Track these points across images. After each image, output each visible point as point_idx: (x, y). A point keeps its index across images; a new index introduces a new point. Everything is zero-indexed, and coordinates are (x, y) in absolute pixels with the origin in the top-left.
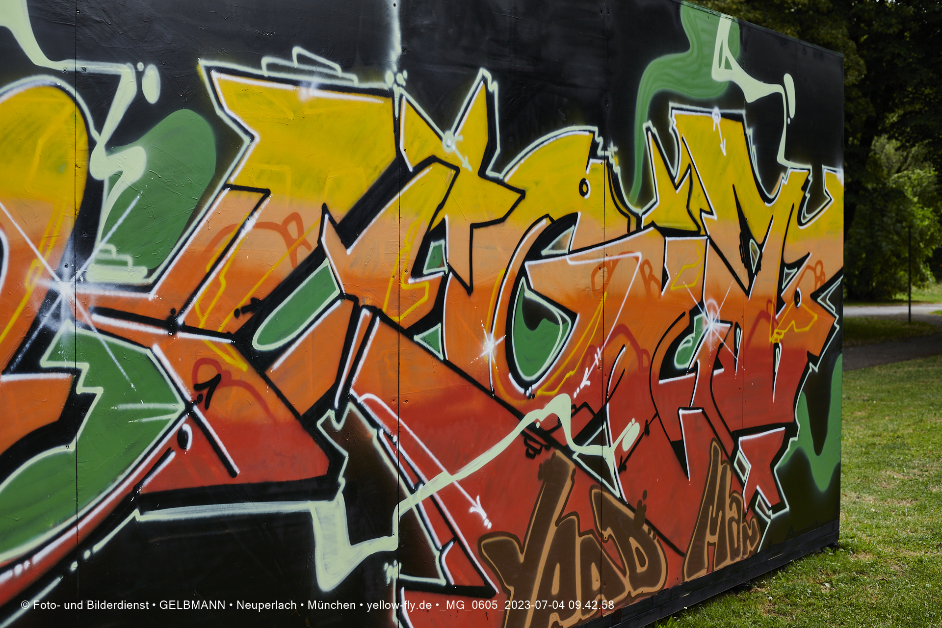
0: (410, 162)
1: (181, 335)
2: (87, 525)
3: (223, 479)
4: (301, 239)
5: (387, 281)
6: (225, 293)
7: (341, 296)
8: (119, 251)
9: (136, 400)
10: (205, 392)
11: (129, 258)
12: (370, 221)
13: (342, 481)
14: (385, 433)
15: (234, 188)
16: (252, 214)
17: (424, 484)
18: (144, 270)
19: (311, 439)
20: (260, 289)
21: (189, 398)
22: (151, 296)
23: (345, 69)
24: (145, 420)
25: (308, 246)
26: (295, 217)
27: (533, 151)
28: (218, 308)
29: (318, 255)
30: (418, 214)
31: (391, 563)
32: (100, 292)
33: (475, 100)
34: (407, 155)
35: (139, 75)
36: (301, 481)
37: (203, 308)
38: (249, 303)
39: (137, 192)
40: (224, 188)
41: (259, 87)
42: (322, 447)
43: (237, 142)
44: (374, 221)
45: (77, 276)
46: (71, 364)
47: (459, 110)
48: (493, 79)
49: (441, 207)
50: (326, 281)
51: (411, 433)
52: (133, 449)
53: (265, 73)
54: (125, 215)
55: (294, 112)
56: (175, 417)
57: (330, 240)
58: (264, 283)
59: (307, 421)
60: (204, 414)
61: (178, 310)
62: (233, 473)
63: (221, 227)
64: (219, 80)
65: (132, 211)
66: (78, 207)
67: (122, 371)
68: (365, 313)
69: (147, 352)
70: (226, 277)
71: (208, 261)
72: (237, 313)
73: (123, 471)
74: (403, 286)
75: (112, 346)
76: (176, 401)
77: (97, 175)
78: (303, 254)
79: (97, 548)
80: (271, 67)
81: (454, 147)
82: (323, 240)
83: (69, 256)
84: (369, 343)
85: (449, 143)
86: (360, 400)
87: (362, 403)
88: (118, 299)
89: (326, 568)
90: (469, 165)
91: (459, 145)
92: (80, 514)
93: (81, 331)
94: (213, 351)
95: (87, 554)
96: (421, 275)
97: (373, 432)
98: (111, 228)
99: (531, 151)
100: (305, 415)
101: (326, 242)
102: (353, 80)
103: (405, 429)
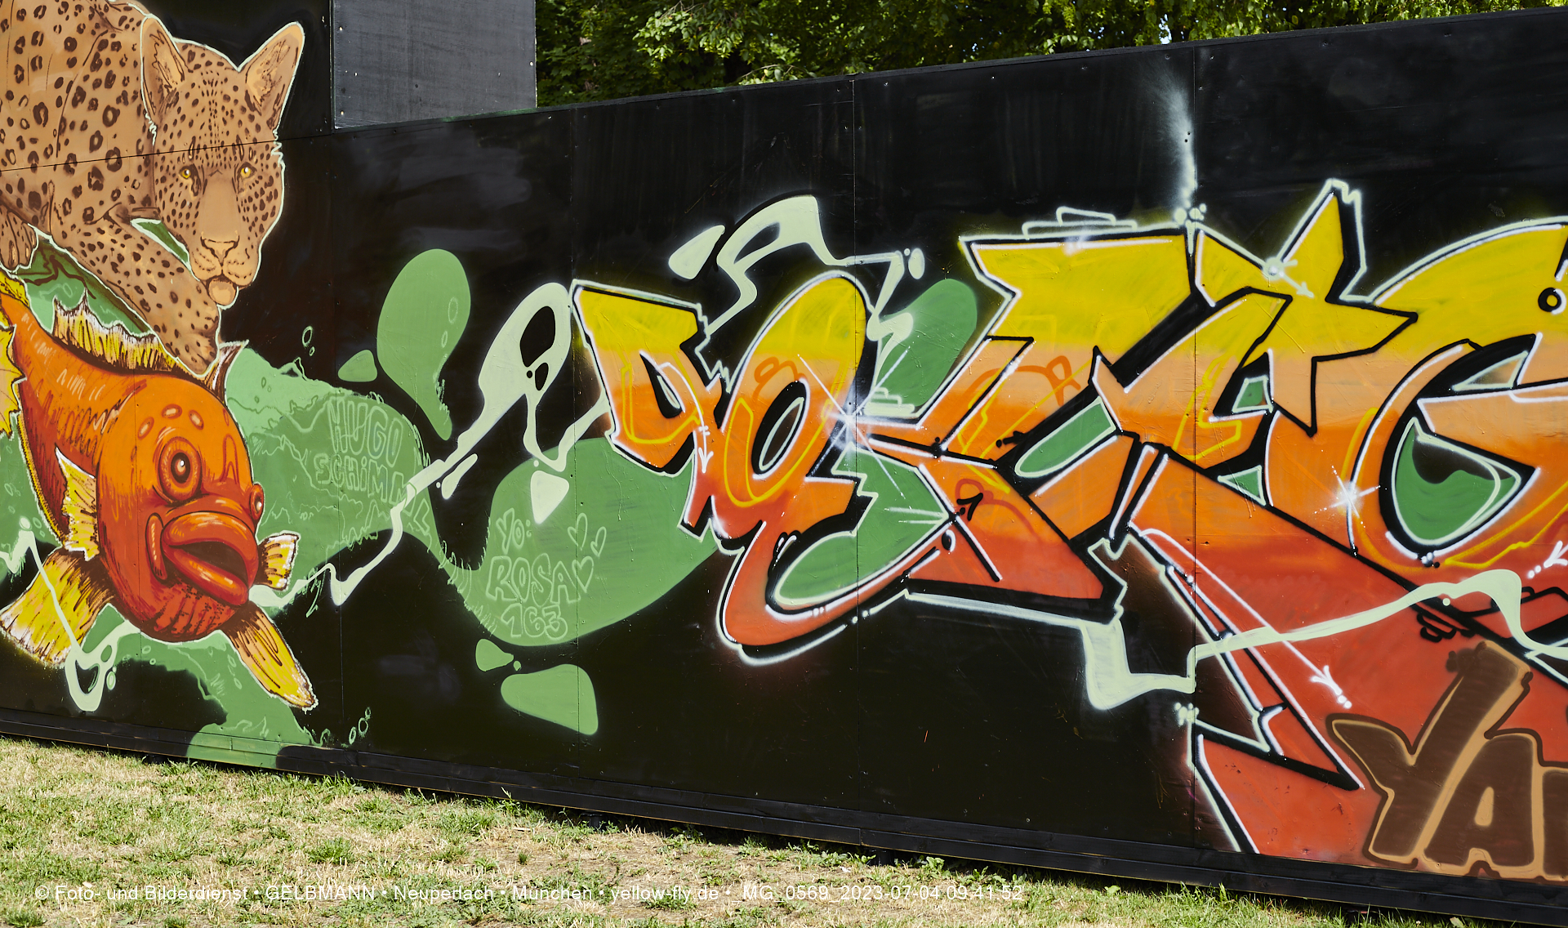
0: (1211, 296)
1: (944, 458)
2: (865, 593)
3: (983, 580)
4: (1069, 379)
5: (1179, 419)
6: (986, 426)
7: (1117, 432)
8: (890, 393)
9: (905, 506)
10: (967, 506)
11: (899, 398)
12: (1155, 359)
13: (1119, 609)
14: (1176, 571)
15: (995, 338)
16: (1013, 360)
17: (1234, 634)
18: (912, 407)
19: (1081, 563)
20: (1024, 424)
21: (953, 510)
22: (918, 427)
23: (1121, 216)
24: (912, 522)
25: (1078, 386)
26: (1062, 360)
27: (1434, 263)
28: (977, 439)
29: (1089, 394)
30: (1223, 350)
31: (1184, 704)
32: (876, 423)
33: (1319, 218)
34: (1207, 291)
35: (906, 259)
36: (1069, 599)
37: (965, 438)
38: (1012, 435)
39: (905, 348)
40: (985, 339)
41: (1020, 250)
42: (1094, 571)
43: (998, 299)
44: (1159, 360)
45: (857, 411)
46: (854, 474)
47: (1290, 232)
48: (1352, 188)
49: (1260, 340)
50: (1099, 419)
51: (1214, 577)
52: (902, 543)
53: (1026, 236)
54: (895, 366)
55: (1060, 266)
56: (940, 523)
57: (1103, 379)
58: (1026, 419)
59: (1078, 545)
60: (967, 525)
61: (941, 439)
62: (996, 579)
63: (983, 371)
64: (979, 250)
65: (901, 362)
66: (858, 361)
67: (894, 482)
68: (1148, 450)
69: (915, 470)
70: (988, 413)
71: (970, 400)
72: (999, 444)
73: (894, 558)
74: (1200, 424)
75: (885, 463)
76: (939, 510)
77: (872, 338)
78: (1070, 394)
79: (874, 610)
80: (1032, 230)
81: (1282, 274)
82: (1095, 380)
83: (852, 396)
84: (1154, 480)
85: (1274, 270)
86: (1142, 534)
87: (1145, 537)
88: (890, 428)
89: (1099, 686)
90: (1309, 291)
91: (1290, 271)
92: (860, 583)
93: (861, 451)
94: (974, 473)
95: (865, 614)
96: (1229, 413)
97: (1160, 568)
98: (884, 376)
99: (1428, 263)
100: (1073, 539)
101: (1099, 381)
102: (1132, 225)
103: (1204, 573)
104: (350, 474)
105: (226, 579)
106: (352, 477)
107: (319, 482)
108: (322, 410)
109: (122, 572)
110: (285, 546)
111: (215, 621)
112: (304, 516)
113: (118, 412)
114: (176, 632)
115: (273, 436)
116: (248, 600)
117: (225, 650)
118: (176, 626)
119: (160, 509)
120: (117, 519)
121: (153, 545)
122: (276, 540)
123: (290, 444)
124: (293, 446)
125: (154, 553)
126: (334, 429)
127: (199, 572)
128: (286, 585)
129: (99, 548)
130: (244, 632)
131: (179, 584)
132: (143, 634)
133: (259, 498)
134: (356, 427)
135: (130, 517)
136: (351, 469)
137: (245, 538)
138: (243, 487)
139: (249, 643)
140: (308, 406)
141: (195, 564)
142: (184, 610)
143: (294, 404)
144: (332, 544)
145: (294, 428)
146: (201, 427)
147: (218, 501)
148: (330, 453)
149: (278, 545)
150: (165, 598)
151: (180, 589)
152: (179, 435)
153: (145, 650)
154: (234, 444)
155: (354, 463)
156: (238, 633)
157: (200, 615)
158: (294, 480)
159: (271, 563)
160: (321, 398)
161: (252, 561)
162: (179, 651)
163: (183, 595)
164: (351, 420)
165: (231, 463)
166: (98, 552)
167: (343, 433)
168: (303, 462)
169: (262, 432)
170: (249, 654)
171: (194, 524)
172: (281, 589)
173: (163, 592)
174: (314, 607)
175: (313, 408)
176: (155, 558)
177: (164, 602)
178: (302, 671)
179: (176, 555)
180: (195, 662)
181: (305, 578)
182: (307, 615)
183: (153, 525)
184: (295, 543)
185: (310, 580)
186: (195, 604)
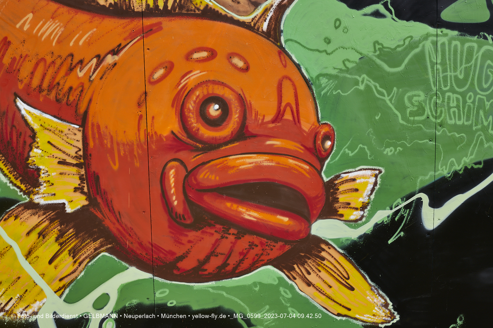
104: (452, 110)
105: (279, 217)
106: (454, 112)
107: (412, 118)
108: (417, 50)
109: (125, 220)
110: (363, 180)
111: (262, 258)
112: (389, 151)
113: (116, 58)
114: (206, 273)
115: (348, 76)
116: (309, 234)
117: (276, 283)
118: (206, 267)
119: (182, 155)
120: (116, 167)
121: (173, 191)
122: (351, 176)
123: (372, 84)
124: (378, 85)
125: (174, 198)
126: (432, 68)
127: (241, 213)
128: (363, 216)
129: (89, 198)
130: (303, 265)
131: (211, 226)
132: (156, 278)
133: (329, 136)
134: (461, 65)
135: (137, 164)
136: (453, 104)
137: (307, 175)
138: (306, 126)
139: (309, 273)
140: (399, 46)
141: (235, 206)
142: (219, 250)
143: (379, 44)
144: (426, 175)
145: (379, 68)
146: (246, 69)
147: (268, 143)
148: (427, 90)
149: (354, 180)
150: (189, 242)
151: (213, 231)
152: (212, 78)
153: (161, 293)
154: (294, 85)
155: (458, 100)
156: (295, 266)
157: (241, 254)
158: (377, 118)
159: (342, 198)
160: (416, 38)
161: (317, 197)
162: (211, 290)
163: (217, 236)
164: (455, 60)
165: (288, 104)
166: (86, 203)
167: (445, 70)
168: (391, 100)
169: (334, 72)
170: (309, 284)
171: (234, 167)
172: (356, 221)
173: (187, 236)
174: (399, 234)
175: (406, 48)
176: (176, 203)
177: (188, 246)
178: (381, 292)
179: (208, 199)
180: (233, 298)
181: (388, 208)
182: (390, 242)
183: (172, 172)
184: (376, 176)
185: (394, 210)
186: (234, 244)
